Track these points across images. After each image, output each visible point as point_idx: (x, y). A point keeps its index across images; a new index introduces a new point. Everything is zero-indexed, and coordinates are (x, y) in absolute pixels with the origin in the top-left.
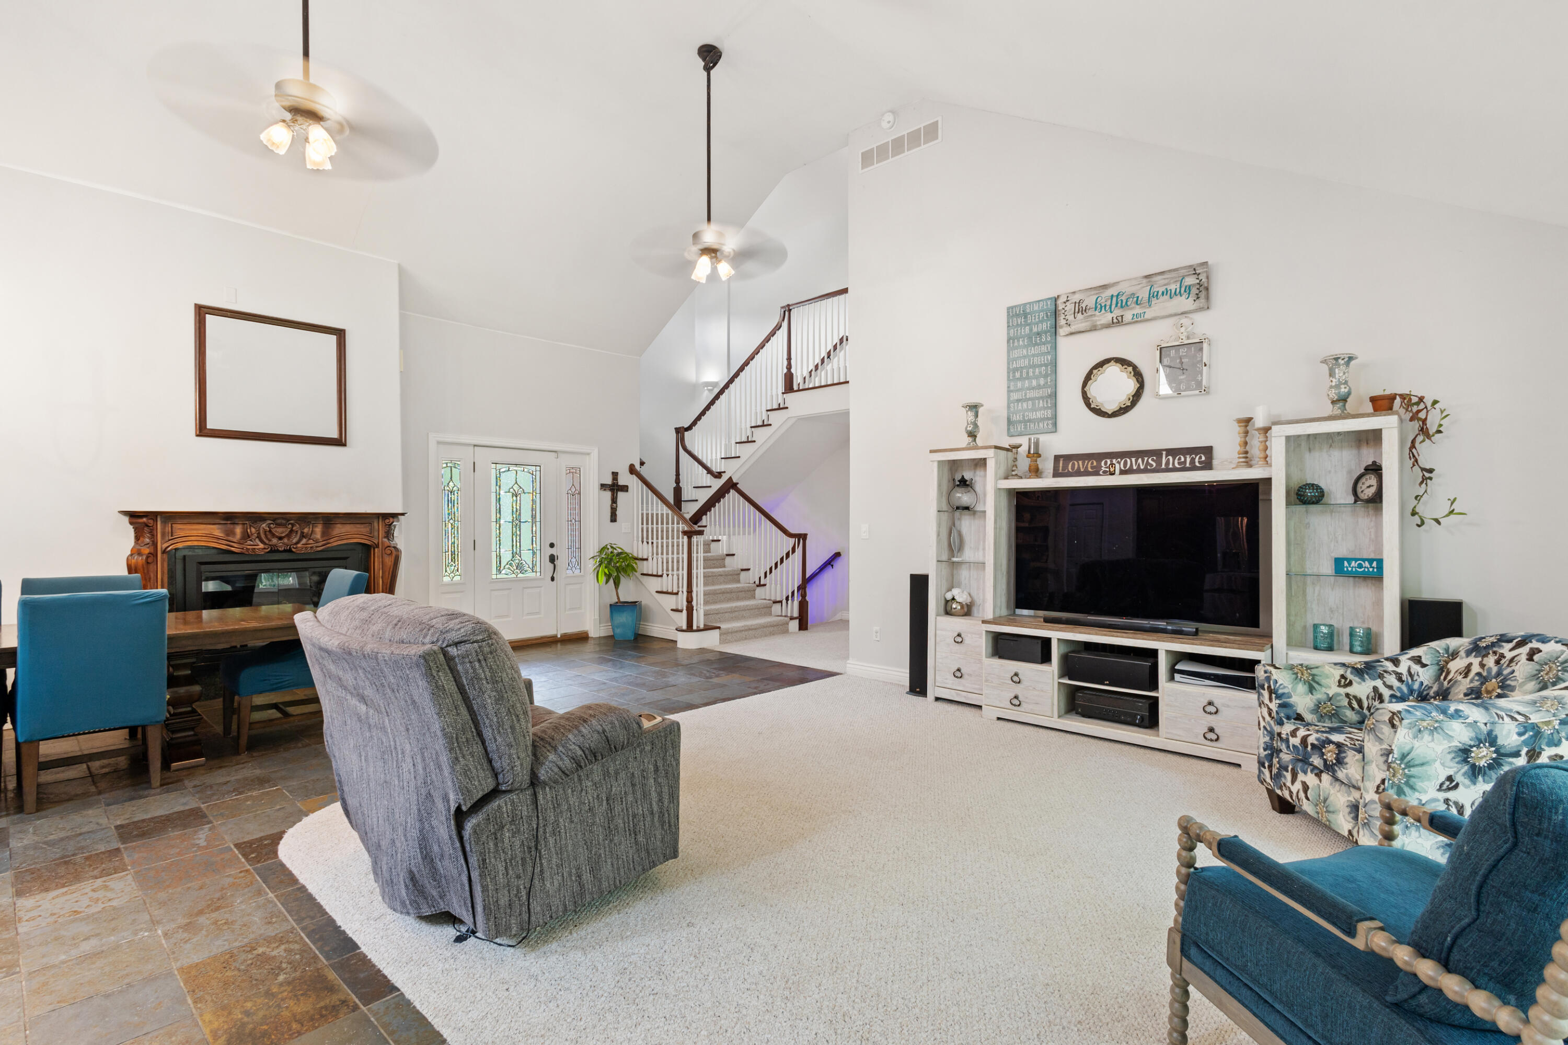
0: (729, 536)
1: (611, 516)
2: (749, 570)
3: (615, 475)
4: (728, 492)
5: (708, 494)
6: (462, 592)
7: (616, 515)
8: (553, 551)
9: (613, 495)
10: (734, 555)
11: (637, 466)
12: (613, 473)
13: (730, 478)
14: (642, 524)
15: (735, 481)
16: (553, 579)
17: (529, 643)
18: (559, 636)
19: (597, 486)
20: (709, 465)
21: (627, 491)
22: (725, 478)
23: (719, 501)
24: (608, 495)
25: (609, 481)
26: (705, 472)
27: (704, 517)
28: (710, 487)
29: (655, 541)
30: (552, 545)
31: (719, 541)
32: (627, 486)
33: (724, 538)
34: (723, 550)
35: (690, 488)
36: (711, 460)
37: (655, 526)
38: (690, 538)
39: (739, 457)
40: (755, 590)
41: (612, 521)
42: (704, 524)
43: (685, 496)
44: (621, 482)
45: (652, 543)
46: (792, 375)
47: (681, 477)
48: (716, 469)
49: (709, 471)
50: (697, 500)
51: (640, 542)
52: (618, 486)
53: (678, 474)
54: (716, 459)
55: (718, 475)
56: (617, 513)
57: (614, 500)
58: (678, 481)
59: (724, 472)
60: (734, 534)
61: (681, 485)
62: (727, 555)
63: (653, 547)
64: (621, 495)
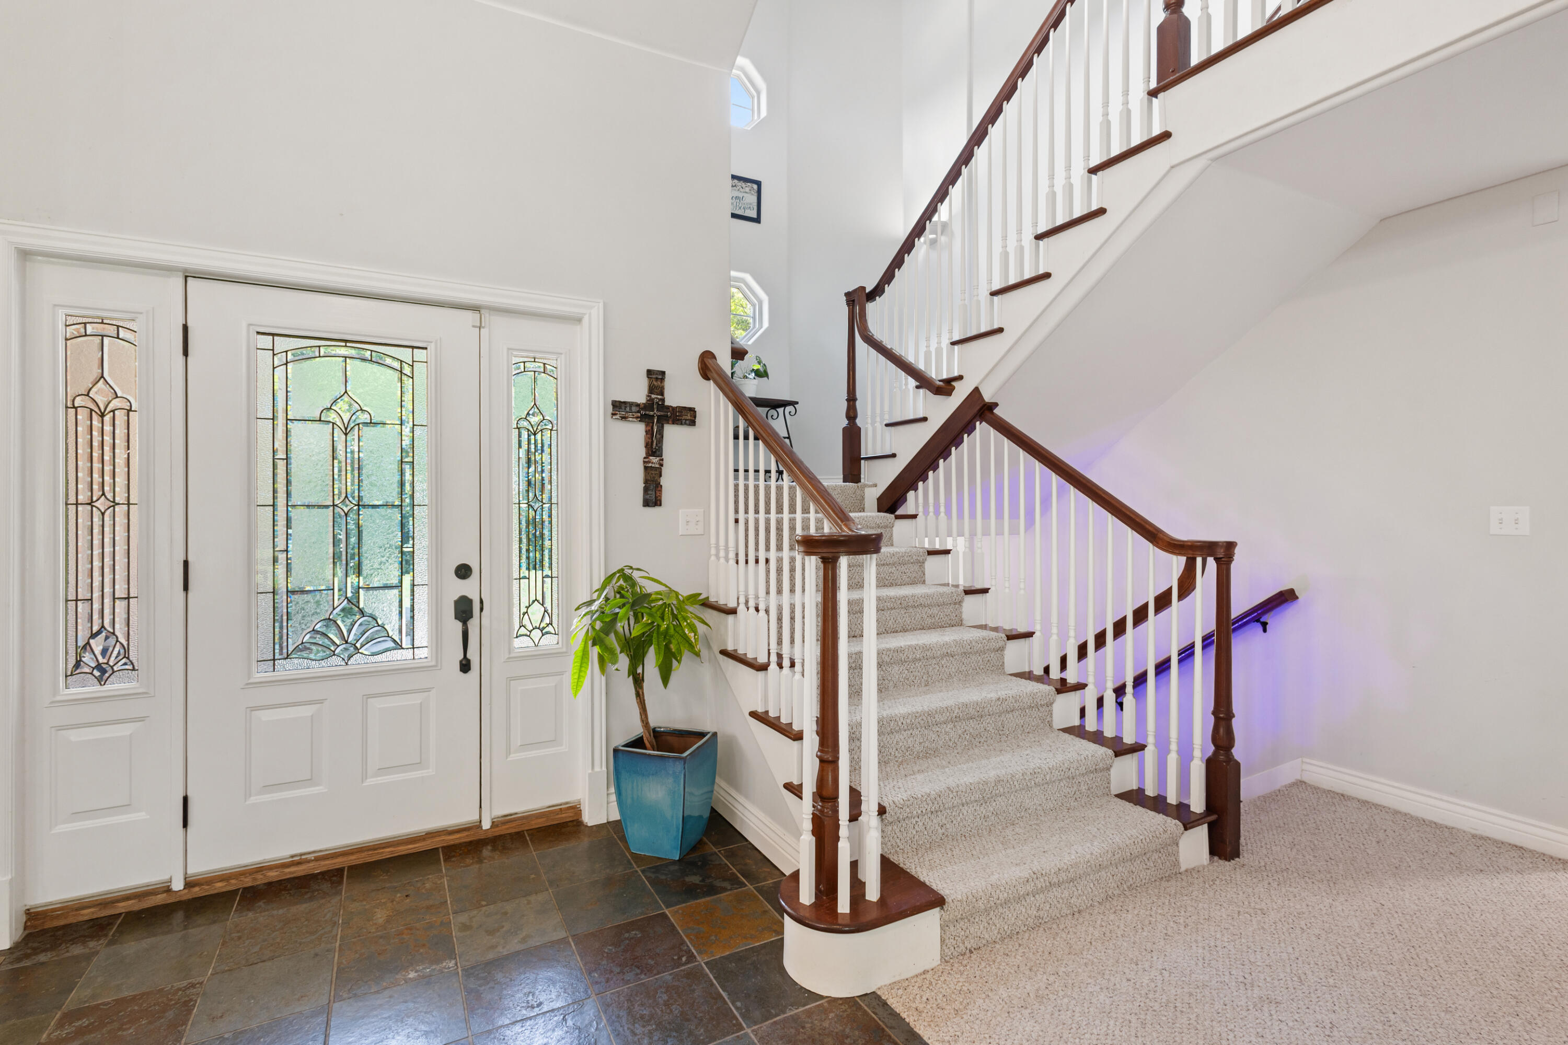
0: (973, 535)
1: (646, 490)
2: (1030, 635)
3: (656, 379)
4: (969, 428)
5: (921, 436)
6: (141, 719)
7: (658, 487)
8: (468, 588)
9: (649, 433)
10: (985, 591)
11: (724, 361)
12: (649, 372)
13: (976, 390)
14: (737, 512)
15: (987, 397)
16: (465, 666)
17: (387, 853)
18: (486, 825)
19: (601, 409)
20: (921, 366)
21: (692, 423)
22: (961, 392)
23: (946, 454)
24: (636, 431)
25: (638, 394)
26: (912, 382)
27: (911, 495)
28: (925, 419)
29: (773, 555)
30: (463, 572)
31: (947, 552)
32: (692, 411)
33: (959, 545)
34: (956, 577)
35: (879, 426)
36: (928, 355)
37: (762, 516)
38: (829, 564)
39: (1000, 330)
40: (1050, 704)
41: (647, 503)
42: (911, 511)
43: (868, 447)
44: (674, 398)
45: (767, 561)
46: (1185, 24)
47: (858, 404)
48: (937, 374)
49: (923, 382)
50: (894, 456)
51: (732, 562)
52: (662, 406)
53: (852, 399)
54: (939, 351)
55: (945, 388)
56: (663, 481)
57: (654, 448)
58: (852, 414)
59: (960, 378)
60: (986, 533)
61: (859, 422)
62: (968, 592)
63: (768, 572)
64: (673, 434)
